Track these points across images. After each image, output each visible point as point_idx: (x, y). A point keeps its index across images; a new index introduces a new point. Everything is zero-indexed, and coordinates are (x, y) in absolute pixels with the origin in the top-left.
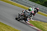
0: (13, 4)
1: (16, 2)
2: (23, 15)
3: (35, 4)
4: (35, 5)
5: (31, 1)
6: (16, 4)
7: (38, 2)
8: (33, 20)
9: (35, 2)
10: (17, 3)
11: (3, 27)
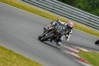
0: (43, 16)
1: (50, 12)
2: (51, 30)
3: (91, 16)
4: (90, 18)
5: (82, 10)
6: (49, 15)
7: (96, 11)
8: (86, 51)
9: (91, 11)
10: (52, 13)
11: (22, 63)
